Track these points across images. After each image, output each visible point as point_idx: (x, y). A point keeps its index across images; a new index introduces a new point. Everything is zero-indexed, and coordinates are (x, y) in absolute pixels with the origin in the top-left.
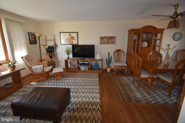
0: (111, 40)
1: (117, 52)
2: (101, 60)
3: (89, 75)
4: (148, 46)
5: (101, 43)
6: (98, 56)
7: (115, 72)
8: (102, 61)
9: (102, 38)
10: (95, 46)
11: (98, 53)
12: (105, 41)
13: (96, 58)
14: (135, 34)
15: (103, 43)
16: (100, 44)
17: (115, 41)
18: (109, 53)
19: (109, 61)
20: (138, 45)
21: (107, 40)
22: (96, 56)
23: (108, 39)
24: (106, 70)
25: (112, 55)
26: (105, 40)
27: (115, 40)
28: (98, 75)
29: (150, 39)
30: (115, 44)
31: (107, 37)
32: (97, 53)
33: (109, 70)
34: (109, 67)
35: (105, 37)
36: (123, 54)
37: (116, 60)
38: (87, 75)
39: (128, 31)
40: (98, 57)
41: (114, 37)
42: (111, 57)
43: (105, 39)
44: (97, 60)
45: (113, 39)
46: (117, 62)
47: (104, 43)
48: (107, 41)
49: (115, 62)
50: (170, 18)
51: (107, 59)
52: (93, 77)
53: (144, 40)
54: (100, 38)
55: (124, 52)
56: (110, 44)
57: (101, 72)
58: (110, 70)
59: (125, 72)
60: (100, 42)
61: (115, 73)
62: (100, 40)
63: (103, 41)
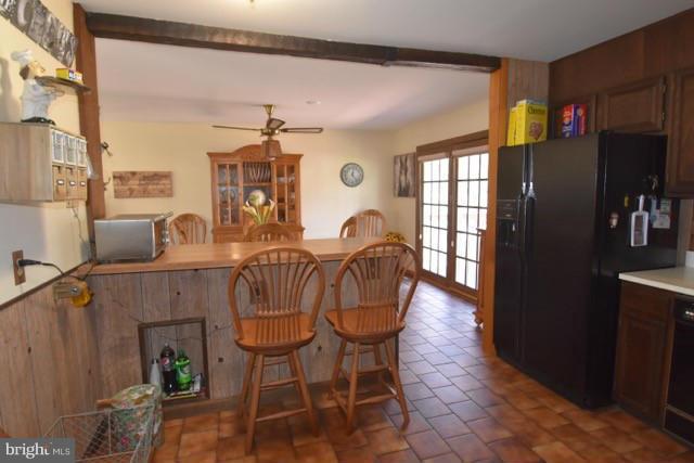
0: (157, 184)
5: (119, 195)
9: (118, 177)
12: (134, 187)
15: (128, 193)
16: (117, 197)
17: (171, 189)
21: (139, 185)
23: (143, 182)
26: (134, 184)
27: (171, 184)
29: (268, 181)
30: (170, 196)
31: (141, 173)
35: (134, 174)
36: (200, 227)
41: (167, 176)
43: (131, 182)
45: (161, 182)
47: (131, 194)
48: (141, 187)
53: (251, 184)
54: (114, 177)
55: (202, 221)
56: (154, 196)
60: (115, 191)
62: (115, 185)
63: (126, 188)
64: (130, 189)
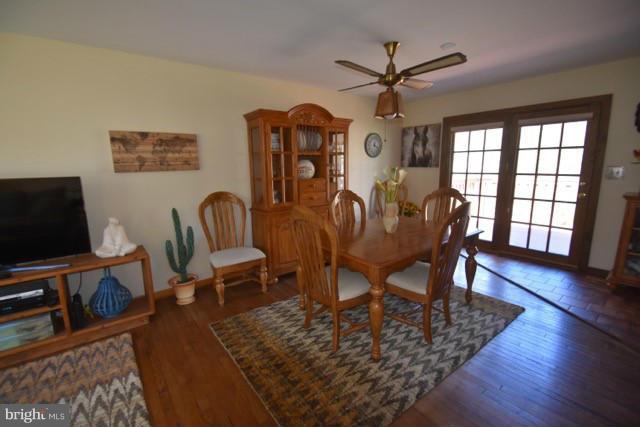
0: (180, 152)
1: (213, 204)
2: (136, 259)
3: (67, 367)
4: (316, 176)
5: (120, 167)
6: (113, 241)
7: (220, 297)
8: (143, 261)
9: (120, 140)
10: (84, 183)
11: (112, 220)
12: (148, 155)
13: (98, 253)
14: (275, 130)
15: (137, 164)
16: (117, 170)
17: (197, 159)
18: (175, 213)
19: (181, 253)
20: (289, 172)
21: (153, 152)
22: (100, 242)
23: (158, 148)
24: (170, 299)
25: (190, 219)
26: (145, 150)
27: (196, 152)
28: (128, 348)
29: (318, 150)
30: (197, 168)
31: (154, 135)
32: (106, 224)
33: (186, 296)
34: (186, 279)
35: (144, 135)
36: (237, 210)
37: (214, 239)
38: (49, 374)
39: (246, 116)
40: (111, 243)
41: (191, 140)
42: (190, 230)
43: (140, 148)
44: (108, 264)
45: (184, 149)
46: (219, 249)
47: (142, 166)
48: (157, 157)
49: (212, 250)
50: (379, 82)
51: (169, 243)
52: (99, 375)
53: (305, 154)
54: (113, 140)
55: (240, 202)
56: (174, 170)
57: (146, 322)
58: (196, 295)
59: (260, 285)
60: (116, 162)
61: (221, 302)
62: (114, 152)
63: (134, 156)
64: (140, 159)
